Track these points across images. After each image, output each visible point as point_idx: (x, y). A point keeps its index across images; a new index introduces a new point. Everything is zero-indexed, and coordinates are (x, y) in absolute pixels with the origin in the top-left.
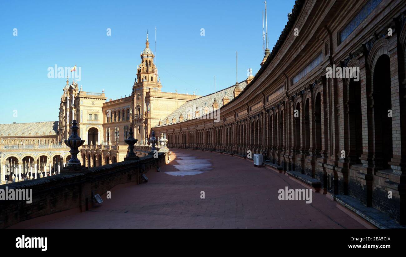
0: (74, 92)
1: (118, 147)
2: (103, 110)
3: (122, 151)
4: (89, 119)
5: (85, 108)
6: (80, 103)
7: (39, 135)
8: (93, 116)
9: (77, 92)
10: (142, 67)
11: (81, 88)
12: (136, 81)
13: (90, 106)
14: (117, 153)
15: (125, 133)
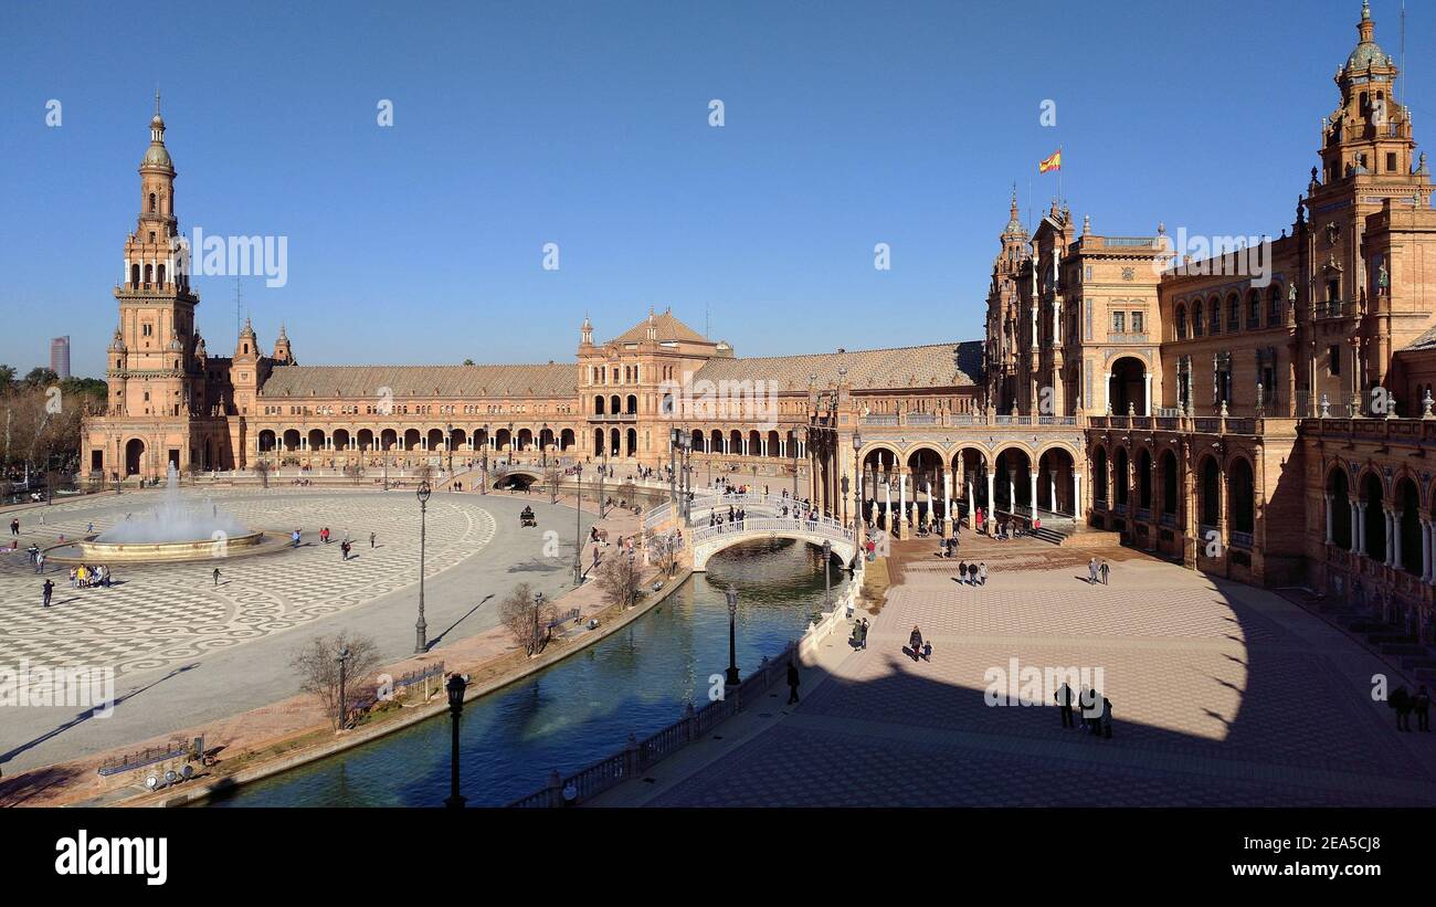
0: (1058, 241)
1: (1259, 423)
2: (1160, 297)
3: (1278, 439)
4: (1113, 327)
5: (1099, 291)
6: (1085, 276)
8: (1129, 320)
9: (1070, 241)
10: (1346, 121)
11: (1087, 224)
12: (1314, 178)
13: (1117, 285)
14: (1259, 447)
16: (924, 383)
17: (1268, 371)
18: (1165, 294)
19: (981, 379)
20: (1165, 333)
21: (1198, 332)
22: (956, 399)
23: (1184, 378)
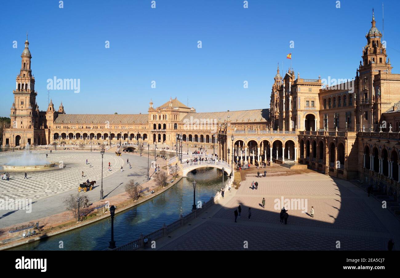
0: (291, 80)
1: (346, 133)
2: (319, 97)
3: (351, 138)
4: (306, 105)
5: (302, 95)
6: (298, 90)
7: (251, 121)
8: (310, 103)
9: (294, 80)
10: (369, 48)
11: (299, 75)
12: (361, 64)
13: (307, 93)
14: (346, 140)
15: (347, 119)
16: (252, 121)
17: (349, 118)
18: (320, 96)
19: (269, 120)
20: (321, 107)
21: (330, 107)
22: (262, 126)
23: (326, 120)
